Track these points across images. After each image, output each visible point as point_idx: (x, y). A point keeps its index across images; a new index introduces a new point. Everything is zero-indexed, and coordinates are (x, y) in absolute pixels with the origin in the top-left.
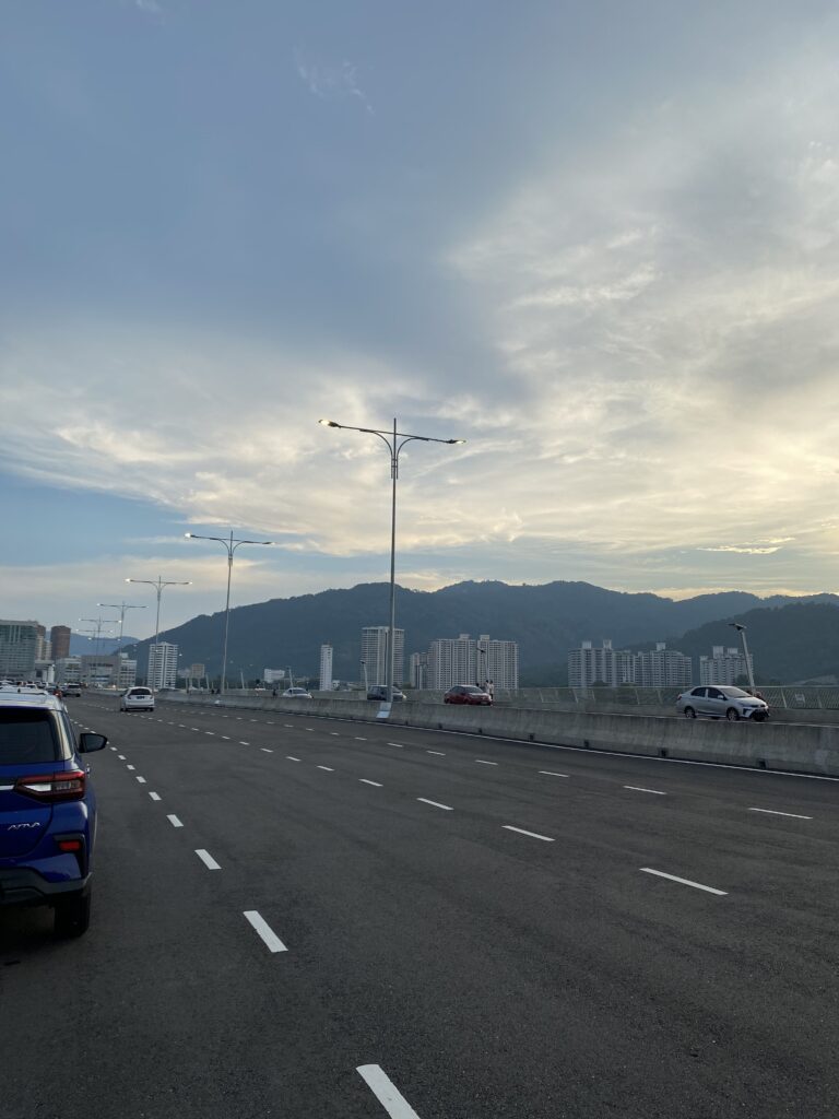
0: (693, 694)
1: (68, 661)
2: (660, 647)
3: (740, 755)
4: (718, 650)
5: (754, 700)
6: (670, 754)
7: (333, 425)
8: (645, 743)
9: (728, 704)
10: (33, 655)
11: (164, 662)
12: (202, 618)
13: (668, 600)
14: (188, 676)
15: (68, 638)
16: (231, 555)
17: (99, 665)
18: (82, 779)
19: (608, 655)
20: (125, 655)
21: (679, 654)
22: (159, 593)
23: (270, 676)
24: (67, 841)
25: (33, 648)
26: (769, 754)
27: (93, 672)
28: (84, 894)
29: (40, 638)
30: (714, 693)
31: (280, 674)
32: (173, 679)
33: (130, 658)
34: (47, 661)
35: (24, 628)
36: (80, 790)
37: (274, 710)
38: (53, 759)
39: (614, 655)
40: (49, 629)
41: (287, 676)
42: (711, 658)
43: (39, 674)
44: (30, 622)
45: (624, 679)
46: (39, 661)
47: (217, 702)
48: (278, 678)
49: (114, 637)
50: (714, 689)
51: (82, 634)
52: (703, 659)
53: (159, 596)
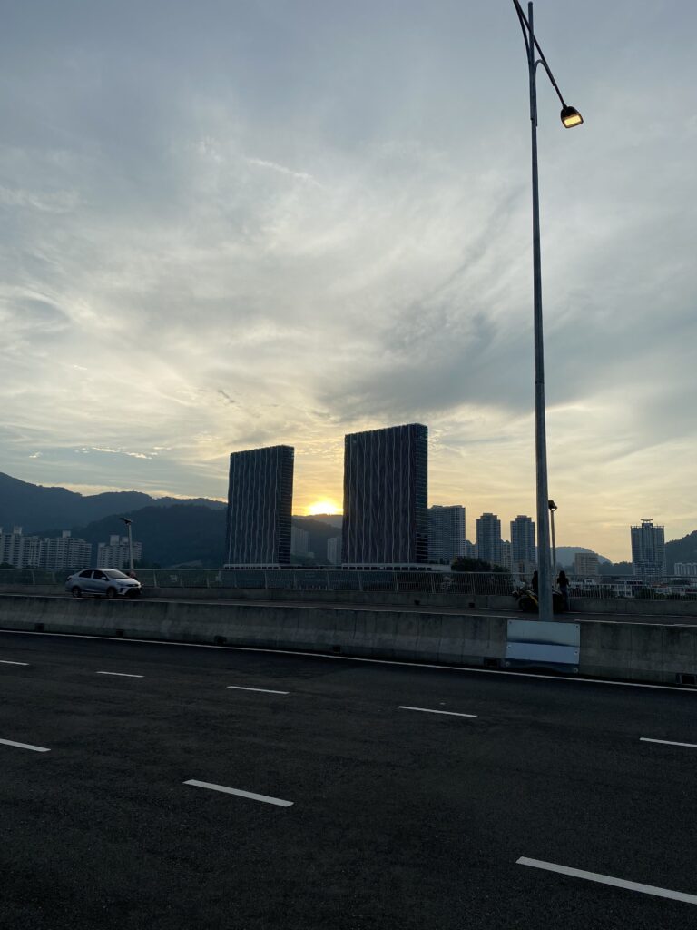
0: (81, 576)
2: (66, 534)
3: (105, 627)
4: (114, 539)
5: (131, 580)
6: (46, 628)
8: (25, 620)
9: (108, 584)
13: (78, 495)
19: (18, 538)
21: (82, 540)
26: (127, 625)
30: (99, 575)
39: (22, 540)
42: (108, 545)
45: (30, 561)
50: (100, 572)
52: (102, 545)
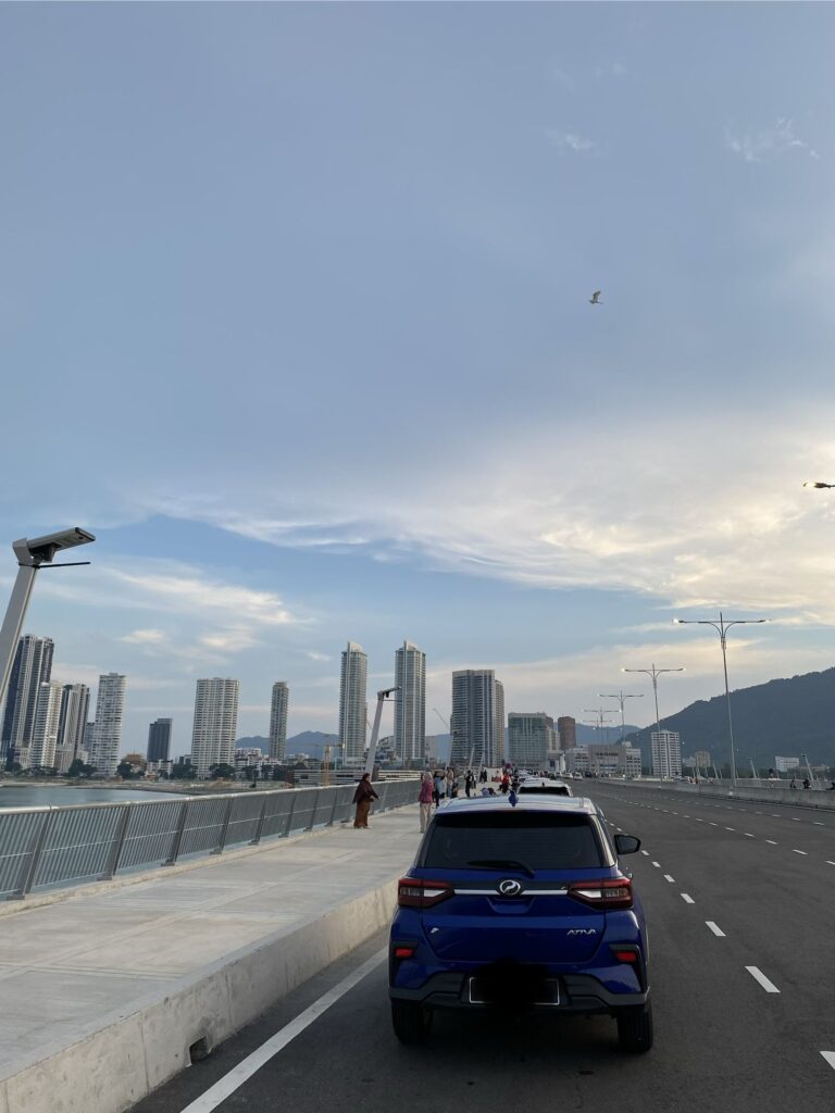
1: (576, 750)
7: (820, 486)
10: (545, 745)
11: (667, 750)
12: (699, 703)
14: (694, 765)
15: (574, 728)
16: (723, 637)
17: (606, 754)
18: (627, 886)
20: (628, 744)
22: (655, 681)
23: (782, 764)
24: (623, 951)
25: (544, 738)
27: (601, 762)
28: (646, 1010)
29: (550, 730)
31: (794, 762)
32: (679, 769)
33: (634, 746)
34: (558, 751)
35: (534, 720)
36: (628, 898)
37: (796, 804)
38: (599, 865)
40: (555, 720)
41: (802, 763)
43: (552, 764)
44: (538, 714)
46: (550, 751)
47: (731, 794)
48: (793, 766)
49: (615, 726)
51: (585, 724)
53: (655, 684)
